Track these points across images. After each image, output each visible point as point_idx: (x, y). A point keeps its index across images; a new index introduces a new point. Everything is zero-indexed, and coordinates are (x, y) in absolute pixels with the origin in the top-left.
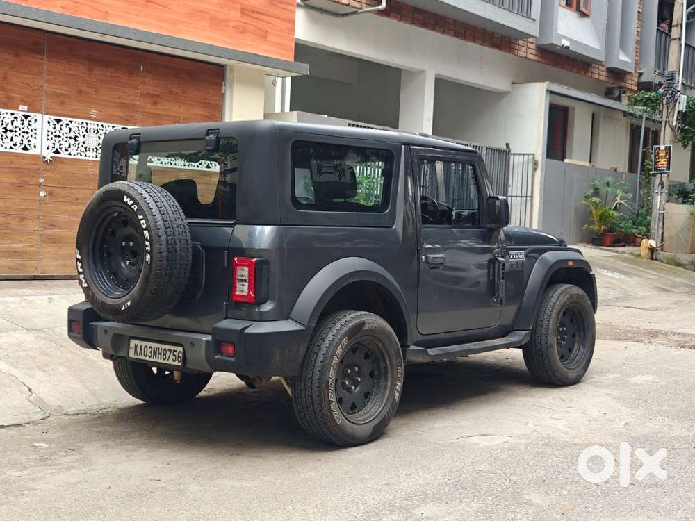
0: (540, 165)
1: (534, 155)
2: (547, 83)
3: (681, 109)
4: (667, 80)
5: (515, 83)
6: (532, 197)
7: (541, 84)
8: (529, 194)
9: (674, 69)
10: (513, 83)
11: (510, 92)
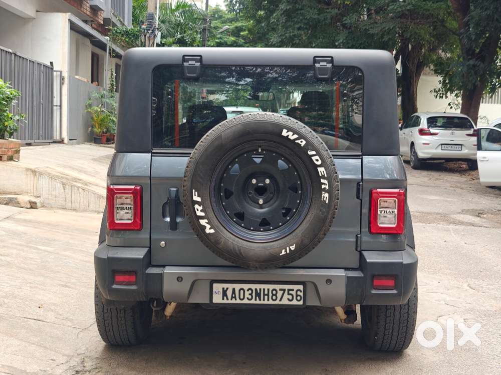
0: (66, 81)
1: (61, 72)
2: (69, 14)
3: (158, 42)
4: (148, 19)
5: (39, 11)
6: (60, 106)
7: (64, 14)
8: (59, 104)
9: (153, 11)
10: (37, 11)
11: (34, 19)
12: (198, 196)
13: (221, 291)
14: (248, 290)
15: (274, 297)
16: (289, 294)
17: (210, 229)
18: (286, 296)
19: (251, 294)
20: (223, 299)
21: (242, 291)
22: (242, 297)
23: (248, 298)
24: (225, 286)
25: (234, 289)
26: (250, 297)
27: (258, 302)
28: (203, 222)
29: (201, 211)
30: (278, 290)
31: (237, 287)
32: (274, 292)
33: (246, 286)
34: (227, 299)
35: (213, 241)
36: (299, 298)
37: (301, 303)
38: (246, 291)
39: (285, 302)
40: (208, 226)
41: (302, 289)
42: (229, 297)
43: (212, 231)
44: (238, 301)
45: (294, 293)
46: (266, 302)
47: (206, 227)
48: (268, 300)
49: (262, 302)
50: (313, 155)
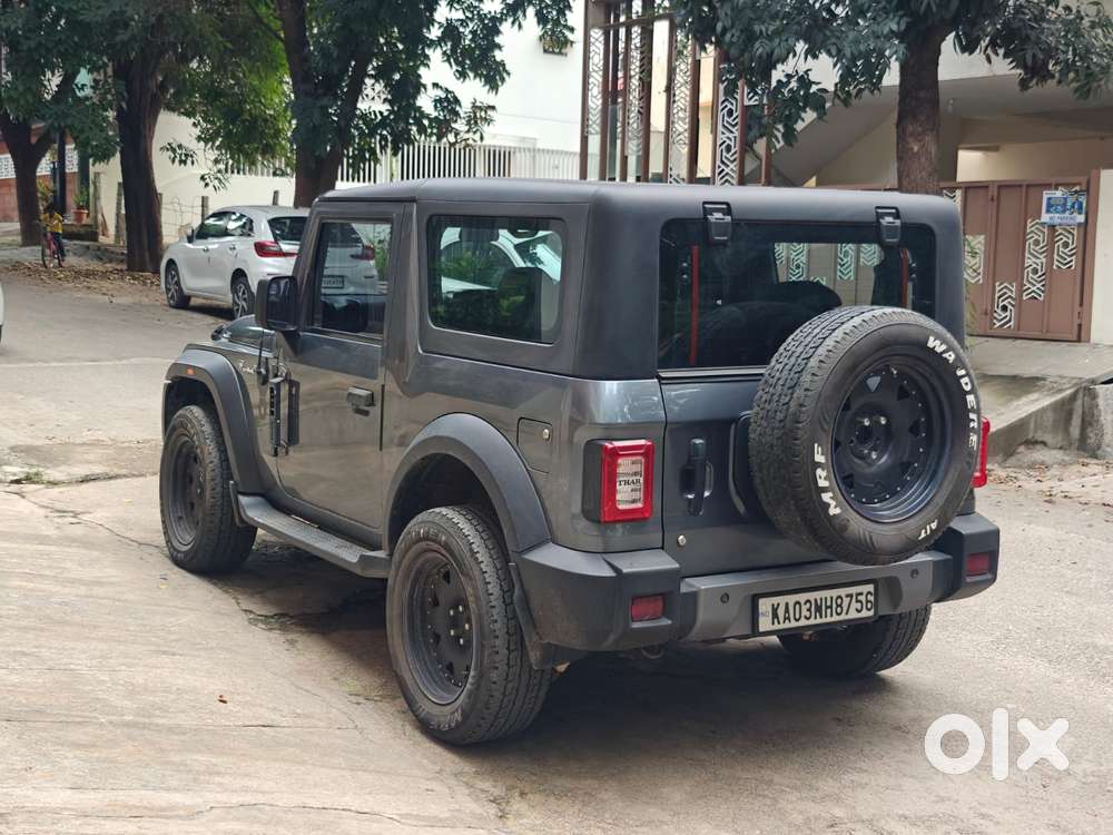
12: (822, 454)
13: (770, 610)
14: (805, 603)
15: (839, 610)
16: (857, 601)
17: (836, 507)
18: (855, 605)
19: (809, 610)
20: (773, 623)
21: (797, 606)
22: (797, 617)
23: (806, 617)
24: (775, 600)
25: (787, 604)
26: (808, 614)
27: (819, 621)
28: (826, 497)
29: (825, 479)
30: (843, 596)
31: (791, 599)
32: (839, 601)
33: (802, 597)
34: (779, 623)
35: (837, 527)
36: (869, 605)
37: (871, 613)
38: (802, 604)
39: (853, 615)
40: (833, 503)
41: (872, 591)
42: (781, 620)
43: (838, 511)
44: (794, 624)
45: (862, 598)
46: (829, 619)
47: (829, 505)
48: (832, 615)
49: (824, 620)
50: (963, 376)
